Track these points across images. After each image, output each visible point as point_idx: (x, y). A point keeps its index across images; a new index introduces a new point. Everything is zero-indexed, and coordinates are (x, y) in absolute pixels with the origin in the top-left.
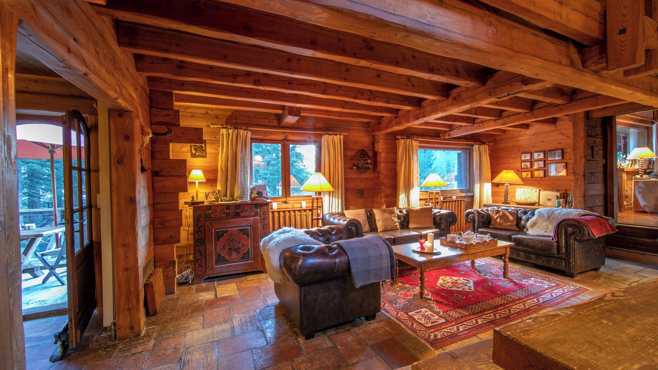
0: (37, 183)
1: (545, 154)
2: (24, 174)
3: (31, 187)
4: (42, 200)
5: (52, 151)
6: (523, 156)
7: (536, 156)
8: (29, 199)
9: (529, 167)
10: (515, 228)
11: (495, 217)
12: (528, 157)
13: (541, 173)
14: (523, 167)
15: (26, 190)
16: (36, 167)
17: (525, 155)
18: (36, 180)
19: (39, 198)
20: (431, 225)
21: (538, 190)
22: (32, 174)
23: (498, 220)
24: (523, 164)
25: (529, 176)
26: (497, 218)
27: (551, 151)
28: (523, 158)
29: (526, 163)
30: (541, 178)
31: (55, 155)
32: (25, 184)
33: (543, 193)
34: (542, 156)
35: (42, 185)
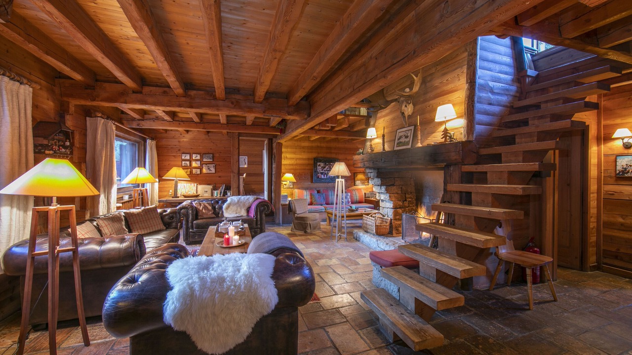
1: (201, 156)
6: (184, 155)
7: (194, 156)
9: (189, 165)
10: (214, 216)
11: (201, 209)
12: (188, 157)
13: (198, 171)
14: (183, 165)
17: (185, 155)
20: (162, 227)
21: (196, 184)
23: (204, 211)
24: (183, 162)
25: (199, 172)
26: (202, 209)
27: (206, 154)
28: (183, 158)
29: (186, 162)
30: (198, 174)
33: (200, 187)
34: (198, 157)
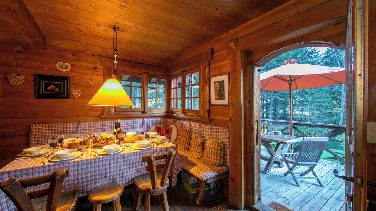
0: (277, 105)
2: (272, 100)
3: (275, 107)
4: (278, 113)
5: (290, 83)
8: (274, 112)
15: (273, 108)
16: (277, 97)
18: (277, 104)
19: (278, 112)
22: (275, 100)
31: (292, 86)
32: (273, 105)
35: (279, 106)
